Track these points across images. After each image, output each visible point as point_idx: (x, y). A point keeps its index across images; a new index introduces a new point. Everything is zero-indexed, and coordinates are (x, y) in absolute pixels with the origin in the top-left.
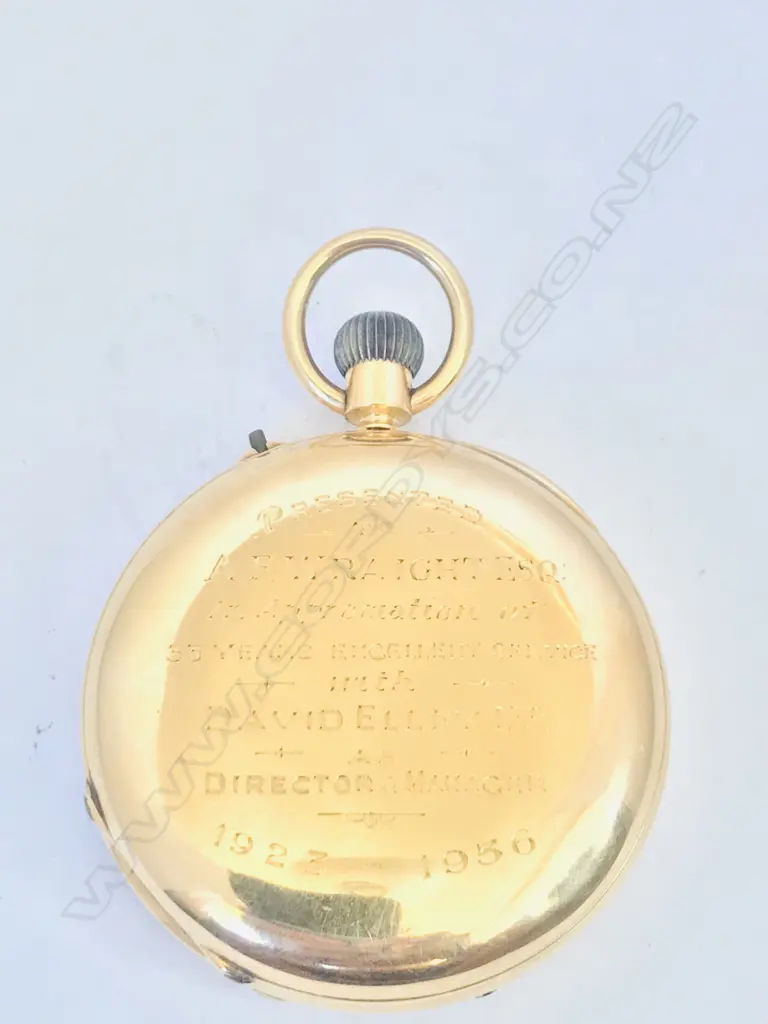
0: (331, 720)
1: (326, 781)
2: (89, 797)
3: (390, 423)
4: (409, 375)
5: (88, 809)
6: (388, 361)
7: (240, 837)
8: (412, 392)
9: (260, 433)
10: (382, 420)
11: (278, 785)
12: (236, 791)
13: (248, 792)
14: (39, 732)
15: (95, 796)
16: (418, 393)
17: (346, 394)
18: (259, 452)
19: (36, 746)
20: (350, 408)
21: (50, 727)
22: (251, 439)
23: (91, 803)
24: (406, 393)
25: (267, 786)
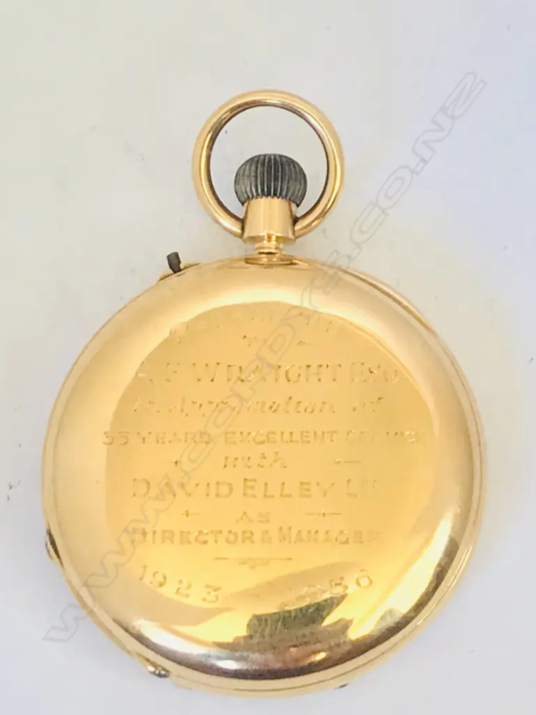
0: (224, 490)
1: (220, 535)
2: (49, 543)
3: (277, 248)
4: (294, 206)
5: (48, 552)
6: (275, 198)
7: (157, 575)
8: (295, 220)
9: (176, 255)
10: (271, 246)
11: (184, 537)
12: (154, 542)
13: (163, 542)
14: (11, 487)
15: (53, 543)
16: (300, 222)
17: (242, 222)
18: (175, 272)
19: (8, 499)
20: (246, 235)
21: (18, 484)
22: (169, 260)
23: (50, 547)
24: (290, 221)
25: (177, 538)
